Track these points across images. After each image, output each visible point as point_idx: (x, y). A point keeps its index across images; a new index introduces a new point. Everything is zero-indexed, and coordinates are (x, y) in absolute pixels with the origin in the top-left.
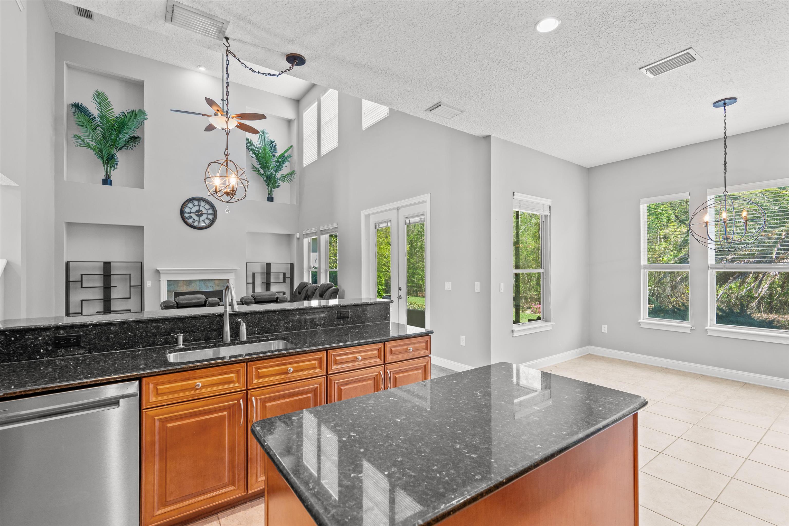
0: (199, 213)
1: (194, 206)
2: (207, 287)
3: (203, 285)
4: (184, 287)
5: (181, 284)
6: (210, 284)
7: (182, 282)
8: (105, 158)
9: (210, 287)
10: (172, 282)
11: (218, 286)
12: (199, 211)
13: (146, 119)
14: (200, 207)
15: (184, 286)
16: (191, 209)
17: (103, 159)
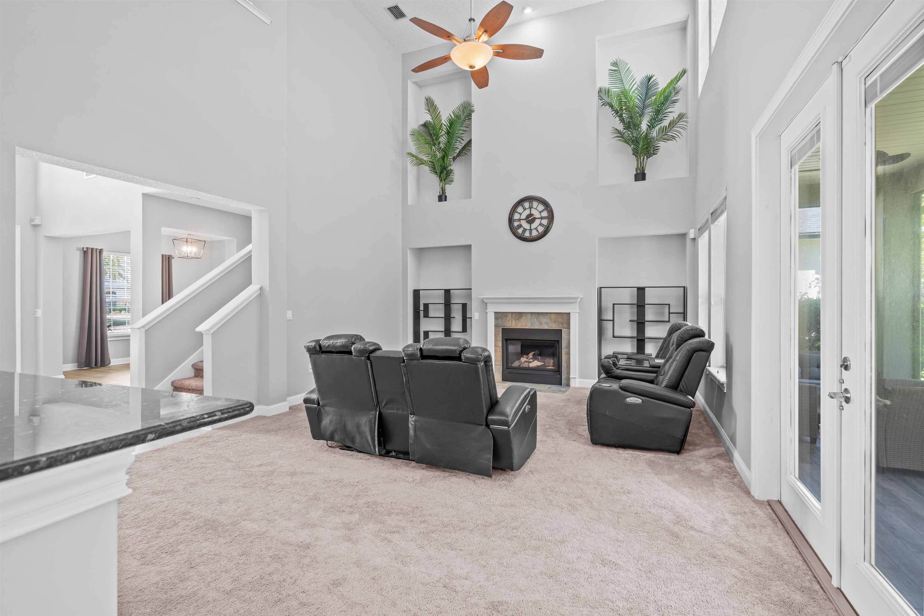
0: (530, 219)
1: (525, 209)
2: (541, 324)
3: (535, 319)
4: (513, 322)
5: (509, 317)
6: (544, 320)
7: (511, 315)
8: (438, 172)
9: (544, 323)
10: (499, 315)
11: (555, 322)
12: (530, 215)
13: (473, 111)
14: (532, 210)
15: (513, 320)
16: (521, 214)
17: (436, 172)
